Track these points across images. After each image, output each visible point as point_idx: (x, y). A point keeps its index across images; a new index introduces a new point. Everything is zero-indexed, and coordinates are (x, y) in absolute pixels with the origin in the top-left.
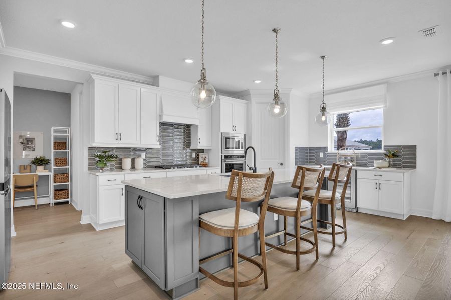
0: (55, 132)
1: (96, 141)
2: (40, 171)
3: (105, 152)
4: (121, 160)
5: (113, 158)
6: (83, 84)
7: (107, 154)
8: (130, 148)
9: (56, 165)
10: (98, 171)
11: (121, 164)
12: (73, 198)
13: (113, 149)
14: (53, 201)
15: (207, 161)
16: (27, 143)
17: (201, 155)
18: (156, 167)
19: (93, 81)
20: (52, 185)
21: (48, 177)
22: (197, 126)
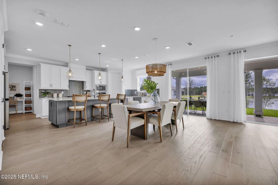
0: (25, 83)
1: (42, 87)
2: (18, 99)
3: (46, 91)
4: (53, 94)
5: (49, 93)
6: (36, 66)
7: (47, 92)
8: (57, 90)
9: (26, 96)
10: (43, 98)
11: (53, 95)
12: (34, 110)
13: (50, 90)
14: (24, 112)
15: (90, 95)
16: (13, 87)
17: (88, 92)
18: (68, 97)
19: (40, 65)
20: (24, 105)
21: (22, 101)
22: (85, 82)
